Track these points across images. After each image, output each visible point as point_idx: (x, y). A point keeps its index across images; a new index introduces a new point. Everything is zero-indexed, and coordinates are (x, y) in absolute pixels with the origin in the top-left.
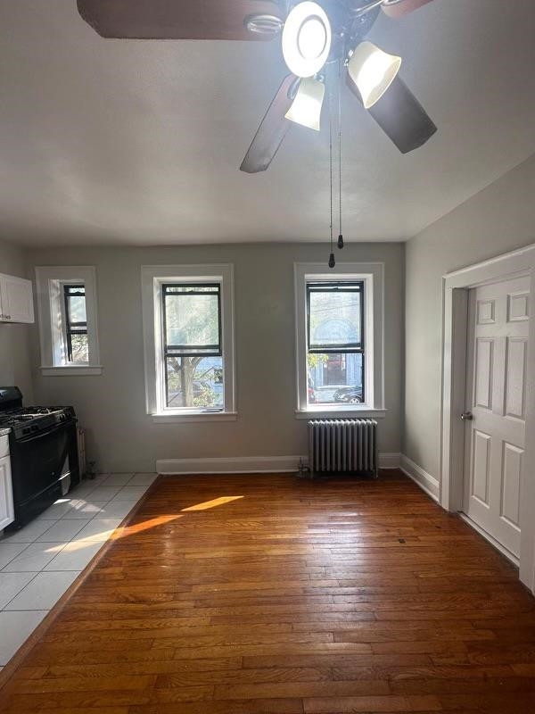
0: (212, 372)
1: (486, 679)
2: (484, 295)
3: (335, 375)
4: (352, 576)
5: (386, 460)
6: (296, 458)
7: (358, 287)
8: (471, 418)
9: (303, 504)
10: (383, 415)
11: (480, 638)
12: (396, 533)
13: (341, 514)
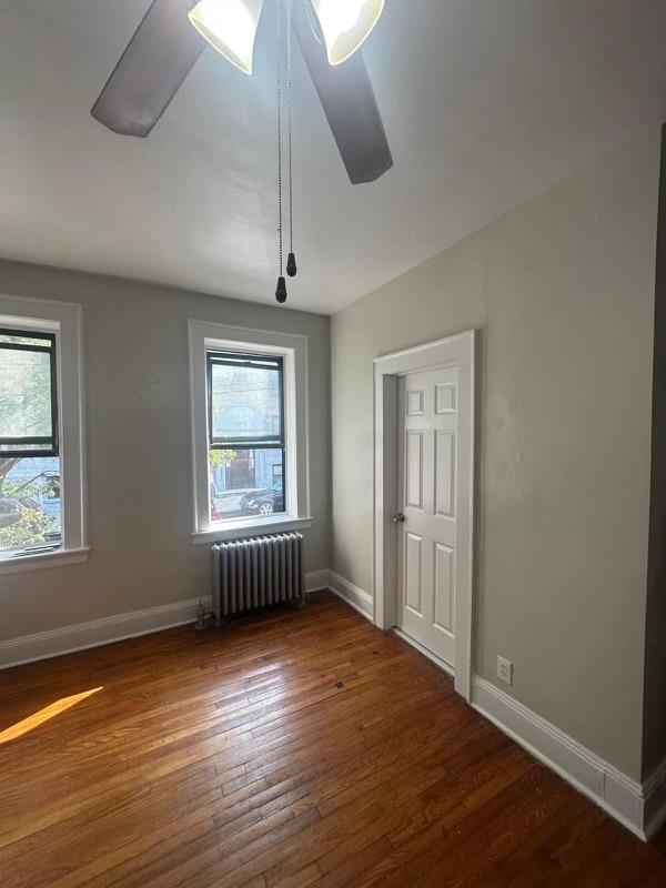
0: (41, 482)
1: (446, 834)
2: (414, 385)
3: (240, 477)
4: (284, 762)
5: (313, 580)
6: (195, 602)
7: (276, 364)
8: (403, 519)
9: (207, 671)
10: (308, 525)
11: (433, 781)
12: (333, 677)
13: (263, 671)
